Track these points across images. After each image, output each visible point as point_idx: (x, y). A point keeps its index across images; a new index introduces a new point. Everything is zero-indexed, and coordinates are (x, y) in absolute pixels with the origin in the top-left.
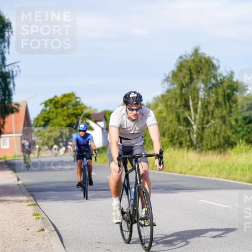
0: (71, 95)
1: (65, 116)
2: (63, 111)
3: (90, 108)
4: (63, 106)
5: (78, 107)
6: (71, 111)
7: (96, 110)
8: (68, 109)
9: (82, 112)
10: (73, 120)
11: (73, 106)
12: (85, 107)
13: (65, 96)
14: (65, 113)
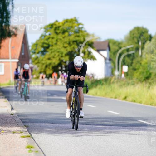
0: (73, 21)
1: (66, 43)
2: (64, 38)
3: (93, 35)
4: (64, 32)
5: (80, 34)
6: (72, 38)
7: (99, 38)
8: (69, 35)
9: (84, 40)
10: (74, 48)
11: (75, 32)
12: (88, 35)
13: (67, 21)
14: (66, 40)
